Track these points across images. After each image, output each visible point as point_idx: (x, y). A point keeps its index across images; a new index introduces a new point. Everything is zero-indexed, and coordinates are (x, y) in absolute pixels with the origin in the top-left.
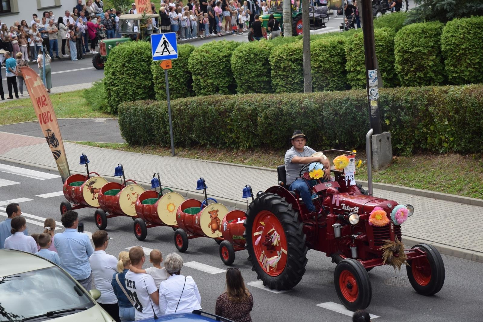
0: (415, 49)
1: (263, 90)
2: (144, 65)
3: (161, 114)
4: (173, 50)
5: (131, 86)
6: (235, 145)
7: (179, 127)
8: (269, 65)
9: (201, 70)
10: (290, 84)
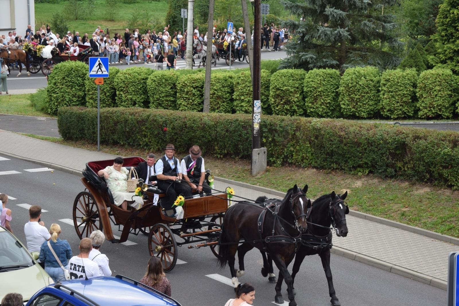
0: (285, 88)
1: (170, 107)
2: (80, 80)
3: (92, 118)
4: (105, 70)
5: (68, 95)
6: (147, 147)
7: (105, 130)
8: (176, 88)
9: (124, 88)
10: (190, 105)
